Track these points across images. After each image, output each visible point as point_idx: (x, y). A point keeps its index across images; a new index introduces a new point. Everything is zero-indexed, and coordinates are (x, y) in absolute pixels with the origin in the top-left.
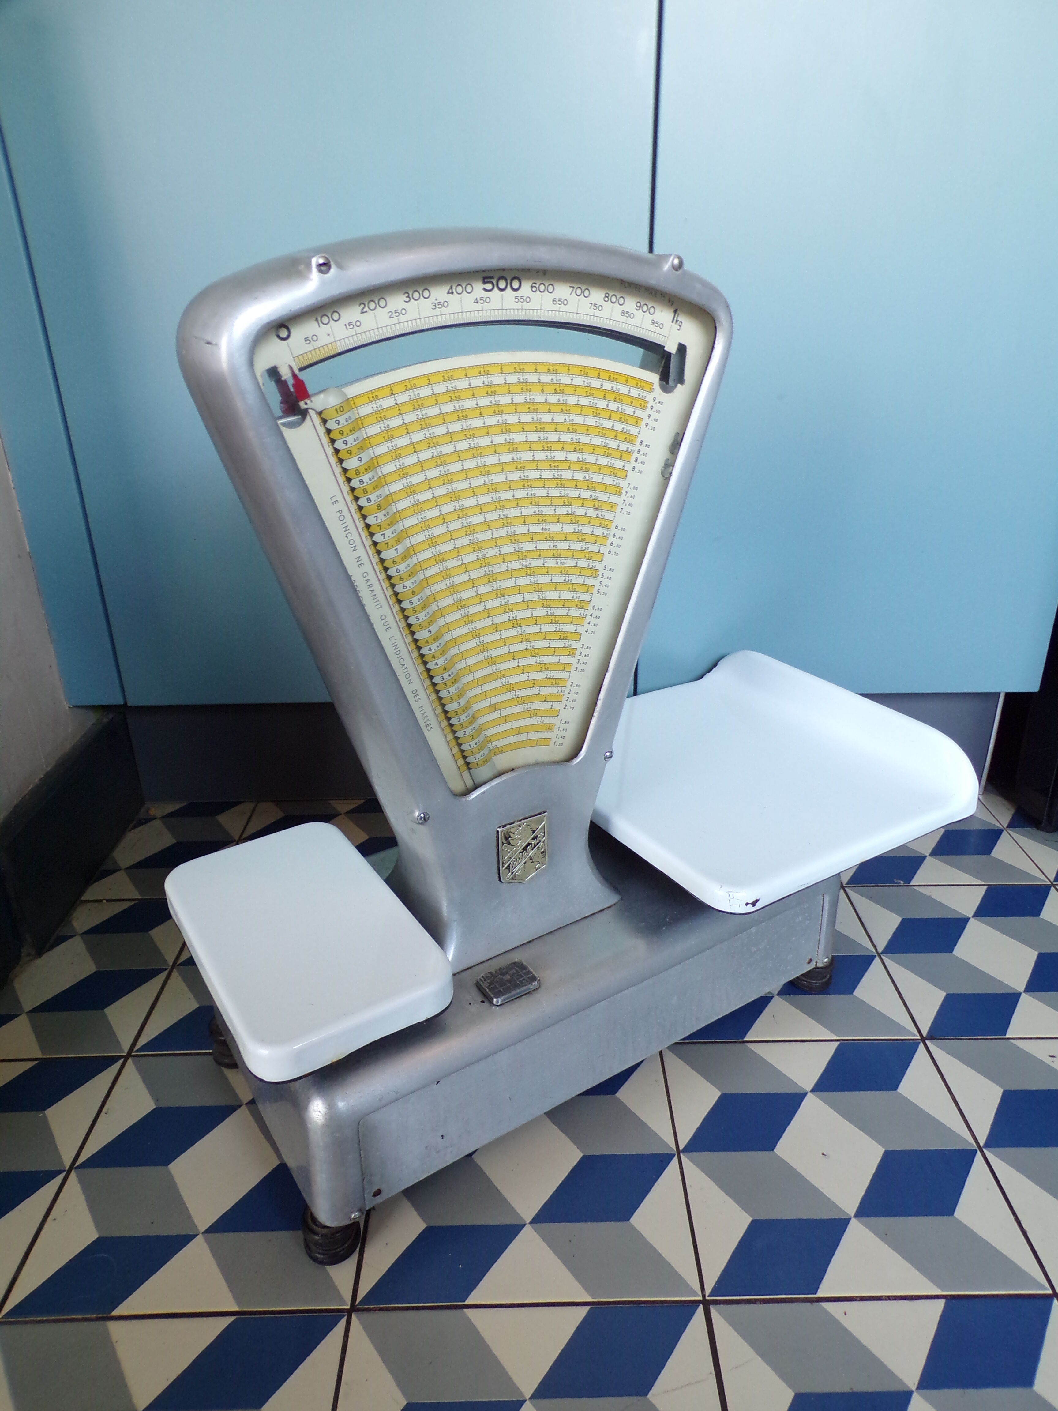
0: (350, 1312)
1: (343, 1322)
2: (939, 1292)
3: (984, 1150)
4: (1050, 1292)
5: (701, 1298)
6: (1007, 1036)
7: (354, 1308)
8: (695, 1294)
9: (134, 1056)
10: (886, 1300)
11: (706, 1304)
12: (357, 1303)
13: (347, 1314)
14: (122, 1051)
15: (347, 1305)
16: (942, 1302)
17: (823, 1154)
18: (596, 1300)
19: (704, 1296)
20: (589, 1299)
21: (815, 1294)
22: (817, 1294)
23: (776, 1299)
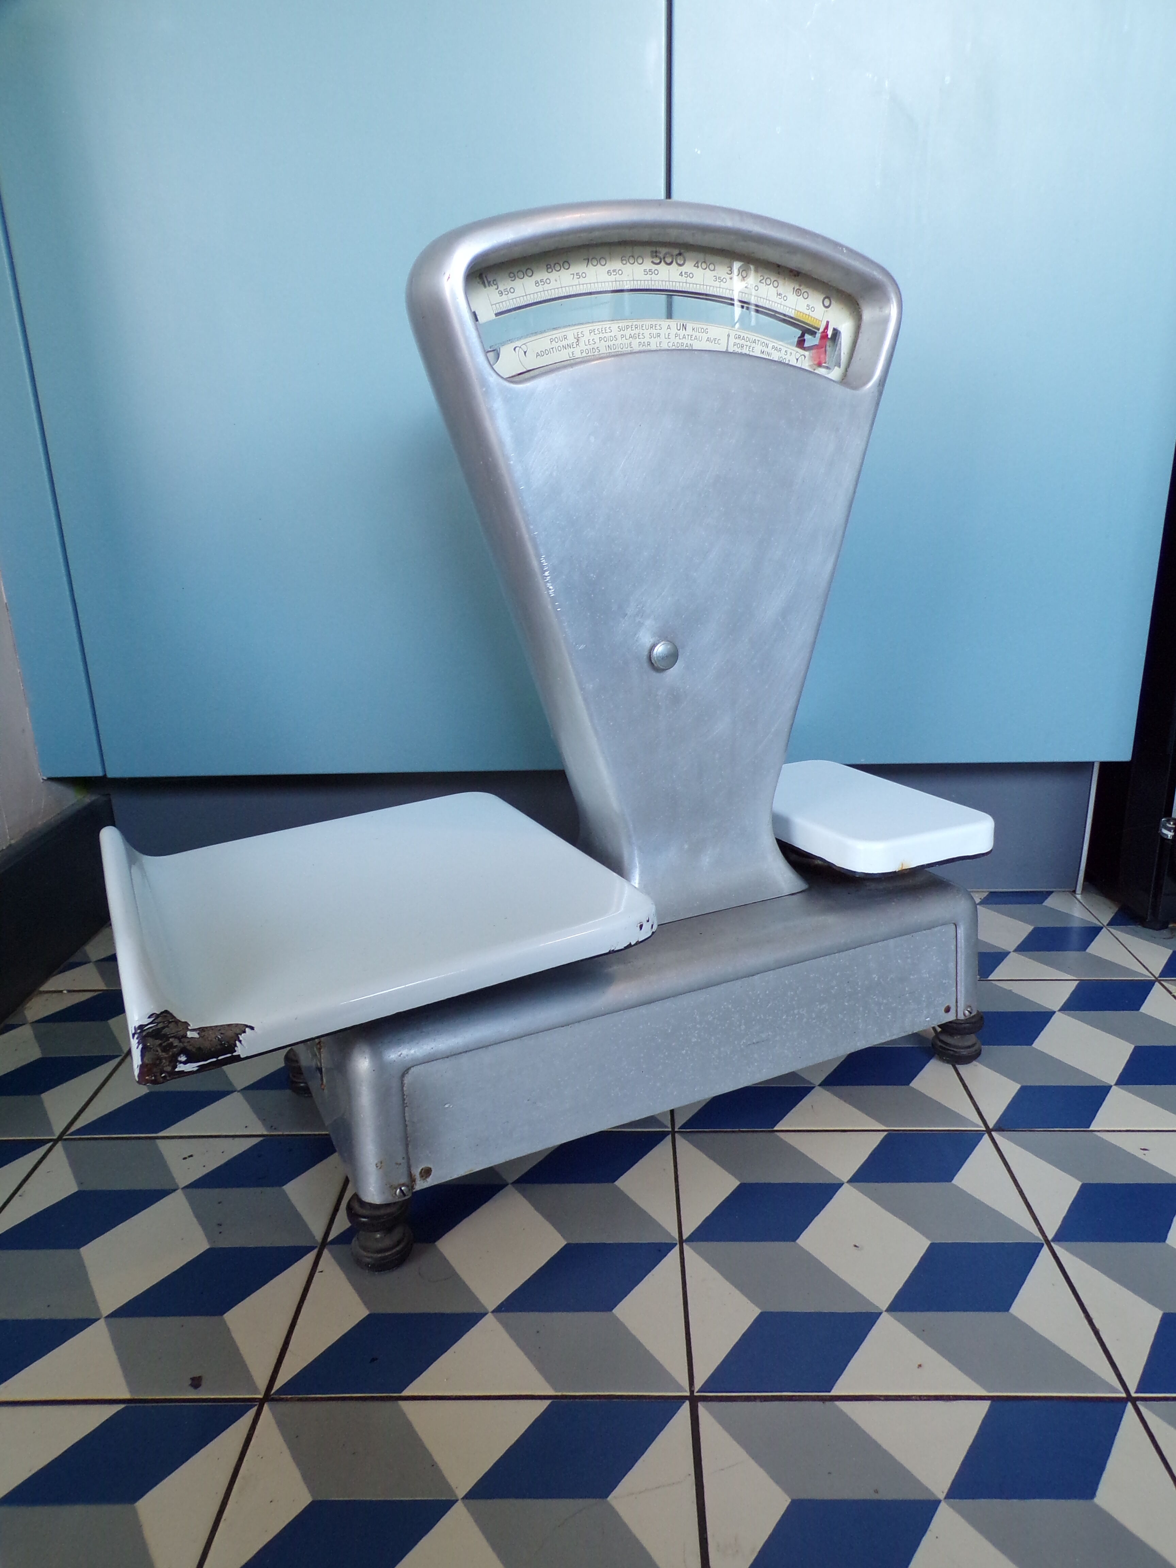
0: (261, 1402)
1: (252, 1413)
2: (984, 1393)
3: (1052, 1244)
4: (1124, 1395)
5: (688, 1394)
6: (1091, 1129)
7: (268, 1397)
8: (681, 1388)
9: (66, 1140)
10: (916, 1400)
11: (694, 1401)
12: (273, 1392)
13: (258, 1403)
14: (53, 1134)
15: (259, 1394)
16: (987, 1404)
17: (855, 1246)
18: (560, 1394)
19: (692, 1392)
20: (552, 1393)
21: (829, 1392)
22: (833, 1391)
23: (781, 1396)
